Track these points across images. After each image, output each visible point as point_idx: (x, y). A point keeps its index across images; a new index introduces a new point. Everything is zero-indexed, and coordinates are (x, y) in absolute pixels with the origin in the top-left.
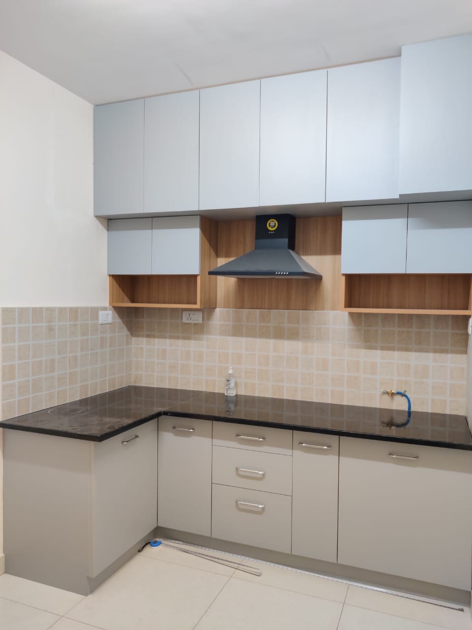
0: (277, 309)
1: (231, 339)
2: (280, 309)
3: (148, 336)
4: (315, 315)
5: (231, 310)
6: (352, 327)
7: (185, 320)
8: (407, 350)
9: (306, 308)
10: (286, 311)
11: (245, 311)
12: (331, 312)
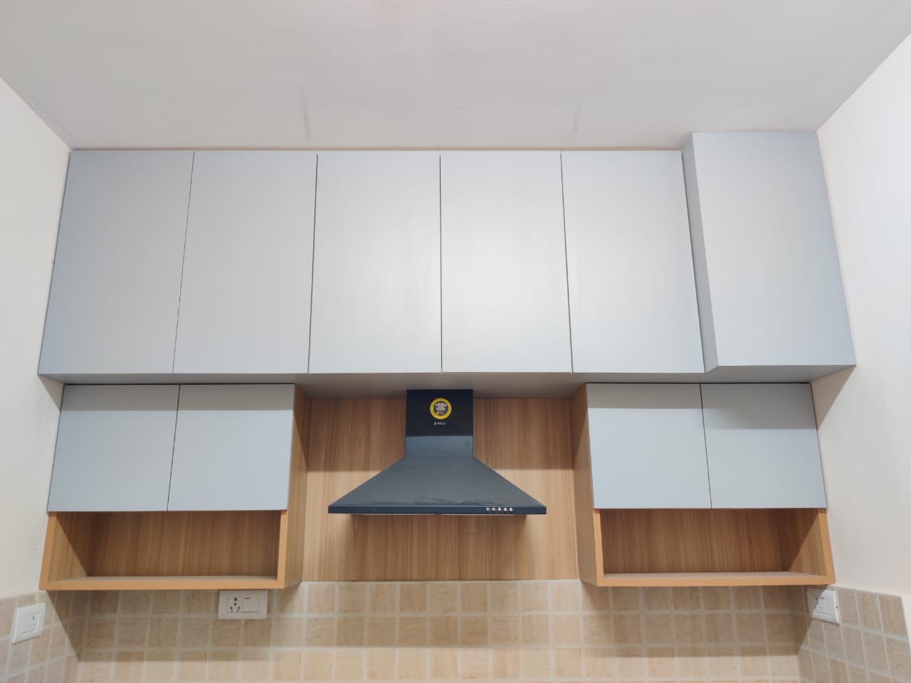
0: (436, 579)
1: (334, 652)
2: (444, 580)
3: (124, 657)
4: (519, 589)
5: (337, 585)
6: (591, 613)
7: (224, 613)
8: (695, 653)
9: (497, 576)
10: (459, 583)
11: (369, 587)
12: (550, 583)
